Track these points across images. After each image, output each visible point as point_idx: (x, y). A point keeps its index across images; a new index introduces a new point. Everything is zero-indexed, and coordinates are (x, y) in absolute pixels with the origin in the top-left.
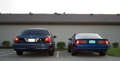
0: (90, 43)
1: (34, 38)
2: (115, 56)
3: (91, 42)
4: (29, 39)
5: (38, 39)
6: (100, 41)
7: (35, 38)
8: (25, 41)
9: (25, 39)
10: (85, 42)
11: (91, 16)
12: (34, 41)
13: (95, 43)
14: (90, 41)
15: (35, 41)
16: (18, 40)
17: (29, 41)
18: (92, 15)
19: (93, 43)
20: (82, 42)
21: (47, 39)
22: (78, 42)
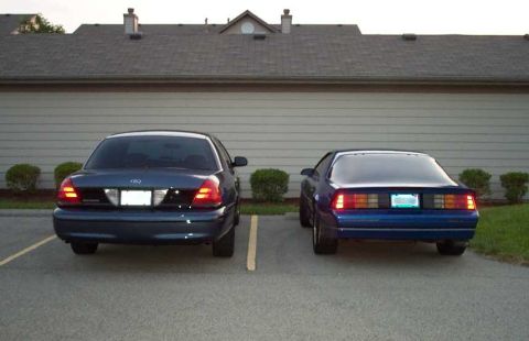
0: (394, 204)
1: (145, 189)
2: (504, 260)
3: (398, 201)
4: (124, 193)
5: (165, 192)
6: (438, 196)
7: (152, 190)
8: (108, 201)
9: (107, 191)
10: (373, 200)
11: (405, 44)
12: (148, 203)
13: (416, 204)
14: (394, 197)
15: (152, 201)
16: (74, 195)
17: (123, 203)
18: (410, 38)
19: (410, 205)
20: (360, 200)
21: (202, 190)
22: (340, 203)
